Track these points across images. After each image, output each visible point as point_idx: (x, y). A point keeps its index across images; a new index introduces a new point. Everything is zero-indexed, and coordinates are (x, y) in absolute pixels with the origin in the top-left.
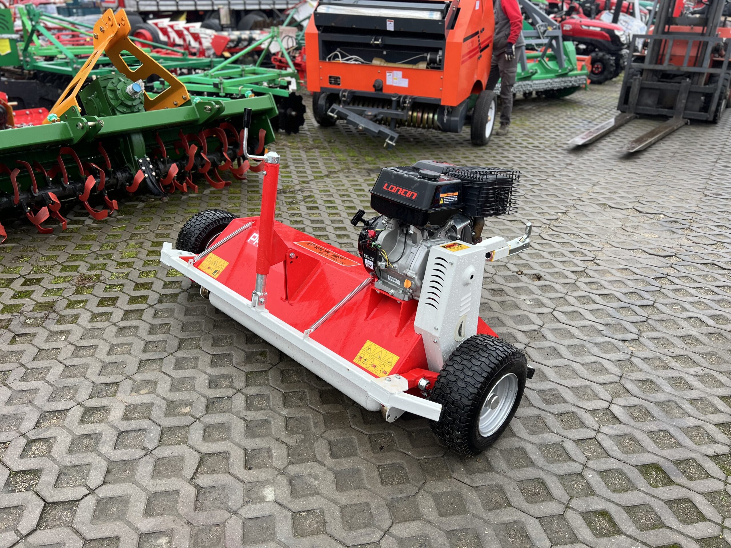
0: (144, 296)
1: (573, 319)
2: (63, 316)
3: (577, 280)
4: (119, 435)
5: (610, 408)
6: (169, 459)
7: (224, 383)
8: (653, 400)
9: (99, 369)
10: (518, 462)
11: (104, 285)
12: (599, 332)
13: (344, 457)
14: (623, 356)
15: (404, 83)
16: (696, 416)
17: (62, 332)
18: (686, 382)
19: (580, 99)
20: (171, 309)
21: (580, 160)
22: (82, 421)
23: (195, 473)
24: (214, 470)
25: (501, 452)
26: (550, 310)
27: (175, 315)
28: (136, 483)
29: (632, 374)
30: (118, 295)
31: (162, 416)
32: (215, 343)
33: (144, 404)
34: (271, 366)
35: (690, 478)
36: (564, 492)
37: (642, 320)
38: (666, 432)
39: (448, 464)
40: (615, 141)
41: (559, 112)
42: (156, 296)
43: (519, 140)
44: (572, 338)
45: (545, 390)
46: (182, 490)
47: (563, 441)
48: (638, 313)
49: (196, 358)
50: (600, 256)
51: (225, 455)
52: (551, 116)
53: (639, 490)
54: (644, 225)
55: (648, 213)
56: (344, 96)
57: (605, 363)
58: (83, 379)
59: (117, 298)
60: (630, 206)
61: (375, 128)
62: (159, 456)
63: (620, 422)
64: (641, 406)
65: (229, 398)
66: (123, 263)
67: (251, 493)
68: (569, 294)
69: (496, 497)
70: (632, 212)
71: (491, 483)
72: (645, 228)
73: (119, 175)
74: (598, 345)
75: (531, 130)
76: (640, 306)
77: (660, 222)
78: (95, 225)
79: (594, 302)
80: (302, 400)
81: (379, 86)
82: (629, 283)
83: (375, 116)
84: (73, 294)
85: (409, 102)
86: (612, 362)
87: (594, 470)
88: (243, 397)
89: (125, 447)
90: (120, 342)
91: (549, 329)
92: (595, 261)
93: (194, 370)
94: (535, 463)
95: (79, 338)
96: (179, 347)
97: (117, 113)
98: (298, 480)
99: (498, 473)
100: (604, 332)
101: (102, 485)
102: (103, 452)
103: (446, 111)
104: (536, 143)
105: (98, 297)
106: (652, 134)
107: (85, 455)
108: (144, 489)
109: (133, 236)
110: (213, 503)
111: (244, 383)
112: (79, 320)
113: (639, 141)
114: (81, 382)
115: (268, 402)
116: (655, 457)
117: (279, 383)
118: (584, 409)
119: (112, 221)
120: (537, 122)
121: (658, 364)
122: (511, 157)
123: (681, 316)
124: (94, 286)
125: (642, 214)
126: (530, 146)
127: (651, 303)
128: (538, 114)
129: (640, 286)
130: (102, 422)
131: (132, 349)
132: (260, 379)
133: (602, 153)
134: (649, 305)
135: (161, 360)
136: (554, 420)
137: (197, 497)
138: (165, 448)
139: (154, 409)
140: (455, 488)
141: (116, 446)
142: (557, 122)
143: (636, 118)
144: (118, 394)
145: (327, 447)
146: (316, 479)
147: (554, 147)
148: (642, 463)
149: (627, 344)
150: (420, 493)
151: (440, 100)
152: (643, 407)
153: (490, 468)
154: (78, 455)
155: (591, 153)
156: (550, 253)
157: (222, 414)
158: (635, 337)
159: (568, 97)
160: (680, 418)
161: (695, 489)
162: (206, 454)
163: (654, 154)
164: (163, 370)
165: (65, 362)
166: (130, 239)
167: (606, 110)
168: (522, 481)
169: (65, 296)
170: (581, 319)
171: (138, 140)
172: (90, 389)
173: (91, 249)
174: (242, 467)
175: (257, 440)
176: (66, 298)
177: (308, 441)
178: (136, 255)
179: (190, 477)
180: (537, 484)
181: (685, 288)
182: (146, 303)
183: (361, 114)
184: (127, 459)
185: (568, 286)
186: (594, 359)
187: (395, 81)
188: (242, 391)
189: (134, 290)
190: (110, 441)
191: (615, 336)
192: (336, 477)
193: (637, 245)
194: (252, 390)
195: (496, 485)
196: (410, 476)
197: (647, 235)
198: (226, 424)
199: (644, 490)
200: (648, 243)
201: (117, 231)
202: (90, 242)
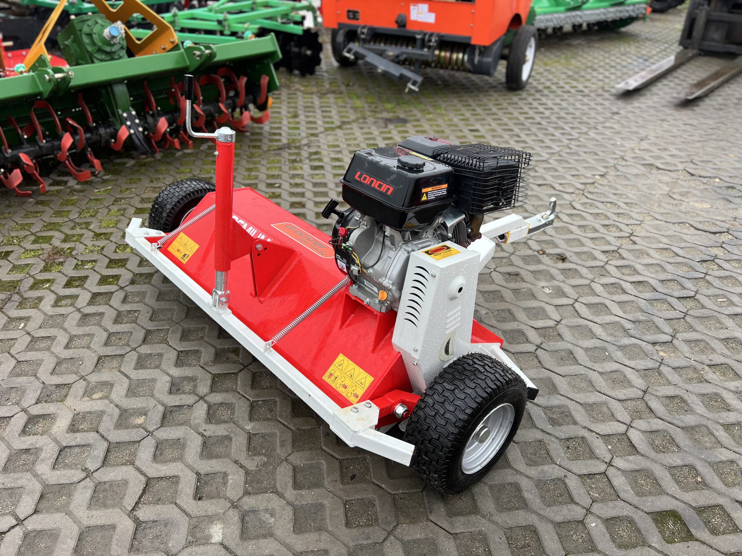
0: (117, 276)
1: (597, 314)
2: (26, 299)
3: (607, 263)
4: (61, 451)
5: (628, 434)
6: (111, 483)
7: (188, 387)
8: (680, 424)
9: (52, 366)
10: (510, 501)
11: (75, 261)
12: (626, 330)
13: (309, 488)
14: (650, 364)
15: (430, 18)
16: (730, 447)
17: (21, 319)
18: (723, 400)
19: (638, 32)
20: (143, 292)
21: (629, 108)
22: (24, 432)
23: (137, 503)
24: (159, 499)
25: (491, 487)
26: (571, 301)
27: (147, 300)
28: (69, 513)
29: (659, 388)
30: (88, 274)
31: (112, 428)
32: (185, 336)
33: (94, 413)
34: (242, 367)
35: (714, 531)
36: (559, 546)
37: (678, 316)
38: (692, 467)
39: (426, 502)
40: (672, 84)
41: (612, 48)
42: (129, 276)
43: (561, 83)
44: (592, 338)
45: (553, 407)
46: (118, 525)
47: (566, 476)
48: (676, 307)
49: (160, 355)
50: (638, 231)
51: (174, 480)
52: (602, 53)
53: (650, 546)
54: (695, 192)
55: (700, 176)
56: (363, 33)
57: (629, 373)
58: (33, 378)
59: (86, 277)
60: (681, 167)
61: (396, 70)
62: (100, 480)
63: (638, 453)
64: (665, 431)
65: (190, 406)
66: (101, 234)
67: (197, 530)
68: (596, 280)
69: (477, 548)
70: (682, 175)
71: (473, 529)
72: (696, 196)
73: (102, 131)
74: (622, 348)
75: (577, 70)
76: (678, 298)
77: (715, 189)
78: (78, 187)
79: (624, 292)
80: (271, 411)
81: (402, 22)
82: (669, 267)
83: (397, 56)
84: (41, 272)
85: (436, 41)
86: (637, 371)
87: (599, 517)
88: (205, 406)
89: (67, 466)
90: (80, 333)
91: (567, 326)
92: (632, 238)
93: (156, 370)
94: (530, 504)
95: (38, 327)
96: (144, 341)
97: (95, 60)
98: (252, 516)
99: (484, 517)
100: (632, 332)
101: (33, 514)
102: (39, 473)
103: (477, 52)
104: (580, 87)
105: (67, 276)
106: (715, 76)
107: (19, 475)
108: (76, 521)
109: (116, 201)
110: (152, 542)
111: (208, 388)
112: (42, 303)
113: (700, 84)
114: (30, 383)
115: (233, 413)
116: (675, 502)
117: (248, 388)
118: (597, 433)
119: (97, 183)
120: (584, 61)
121: (691, 374)
122: (550, 103)
123: (726, 313)
124: (64, 262)
125: (694, 178)
126: (573, 91)
127: (692, 294)
128: (587, 50)
129: (682, 271)
130: (44, 434)
131: (93, 342)
132: (228, 384)
133: (655, 98)
134: (690, 297)
135: (122, 356)
136: (559, 447)
137: (135, 534)
138: (109, 469)
139: (105, 418)
140: (431, 535)
141: (55, 464)
142: (607, 61)
143: (700, 55)
144: (68, 398)
145: (291, 474)
146: (272, 515)
147: (600, 92)
148: (658, 510)
149: (657, 347)
150: (389, 539)
151: (470, 38)
152: (668, 433)
153: (475, 510)
154: (12, 474)
155: (642, 99)
156: (580, 226)
157: (179, 428)
158: (668, 338)
159: (623, 29)
160: (711, 448)
161: (718, 548)
162: (153, 478)
163: (716, 100)
164: (122, 369)
165: (17, 356)
166: (113, 204)
167: (666, 45)
168: (511, 528)
169: (32, 274)
170: (606, 314)
171: (121, 91)
172: (39, 392)
173: (69, 216)
174: (191, 497)
175: (213, 462)
176: (32, 277)
177: (271, 464)
178: (116, 224)
179: (130, 508)
180: (528, 532)
181: (735, 275)
182: (117, 284)
183: (381, 54)
184: (64, 482)
185: (596, 269)
186: (615, 366)
187: (420, 16)
188: (206, 398)
189: (107, 267)
190: (49, 459)
191: (644, 338)
192: (295, 514)
193: (684, 218)
194: (216, 398)
195: (480, 533)
196: (381, 516)
197: (696, 205)
198: (182, 441)
199: (656, 546)
200: (698, 215)
201: (101, 195)
202: (69, 208)
